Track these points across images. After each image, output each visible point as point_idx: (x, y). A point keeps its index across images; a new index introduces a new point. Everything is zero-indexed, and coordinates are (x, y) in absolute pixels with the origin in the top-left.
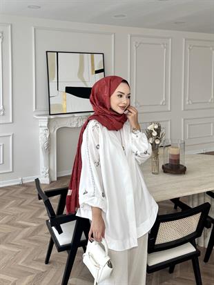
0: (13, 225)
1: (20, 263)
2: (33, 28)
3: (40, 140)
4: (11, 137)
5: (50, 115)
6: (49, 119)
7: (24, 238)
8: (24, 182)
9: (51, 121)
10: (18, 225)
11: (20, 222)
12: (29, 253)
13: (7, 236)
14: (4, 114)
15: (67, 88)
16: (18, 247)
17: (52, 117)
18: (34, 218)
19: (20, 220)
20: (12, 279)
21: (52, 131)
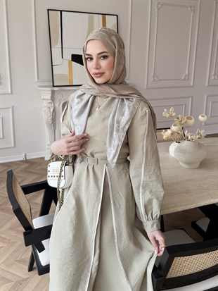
4: (11, 109)
5: (54, 86)
8: (28, 158)
17: (56, 89)
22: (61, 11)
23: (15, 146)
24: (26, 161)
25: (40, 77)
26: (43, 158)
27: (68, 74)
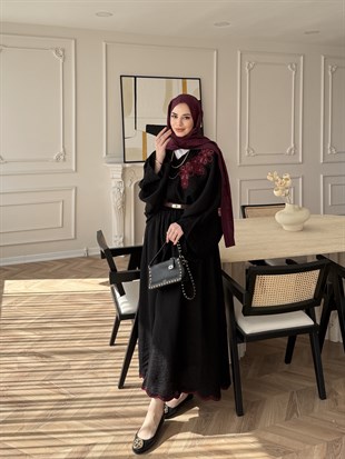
2: (104, 44)
3: (112, 195)
4: (74, 191)
5: (125, 162)
6: (124, 169)
8: (90, 254)
14: (64, 159)
15: (148, 126)
17: (127, 165)
21: (128, 185)
22: (135, 77)
23: (76, 238)
24: (88, 257)
25: (109, 152)
27: (141, 147)
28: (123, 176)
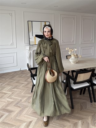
0: (18, 83)
1: (22, 94)
2: (23, 12)
3: (27, 54)
4: (16, 53)
6: (30, 47)
7: (23, 87)
9: (31, 47)
10: (20, 83)
11: (21, 82)
12: (25, 91)
13: (16, 86)
15: (36, 35)
16: (21, 89)
17: (31, 46)
18: (26, 81)
19: (21, 81)
20: (20, 98)
21: (31, 52)
22: (32, 21)
24: (21, 71)
25: (25, 42)
26: (26, 70)
27: (34, 41)
28: (30, 49)
